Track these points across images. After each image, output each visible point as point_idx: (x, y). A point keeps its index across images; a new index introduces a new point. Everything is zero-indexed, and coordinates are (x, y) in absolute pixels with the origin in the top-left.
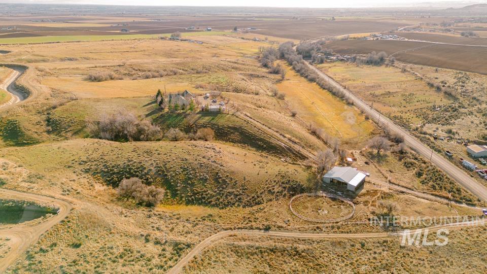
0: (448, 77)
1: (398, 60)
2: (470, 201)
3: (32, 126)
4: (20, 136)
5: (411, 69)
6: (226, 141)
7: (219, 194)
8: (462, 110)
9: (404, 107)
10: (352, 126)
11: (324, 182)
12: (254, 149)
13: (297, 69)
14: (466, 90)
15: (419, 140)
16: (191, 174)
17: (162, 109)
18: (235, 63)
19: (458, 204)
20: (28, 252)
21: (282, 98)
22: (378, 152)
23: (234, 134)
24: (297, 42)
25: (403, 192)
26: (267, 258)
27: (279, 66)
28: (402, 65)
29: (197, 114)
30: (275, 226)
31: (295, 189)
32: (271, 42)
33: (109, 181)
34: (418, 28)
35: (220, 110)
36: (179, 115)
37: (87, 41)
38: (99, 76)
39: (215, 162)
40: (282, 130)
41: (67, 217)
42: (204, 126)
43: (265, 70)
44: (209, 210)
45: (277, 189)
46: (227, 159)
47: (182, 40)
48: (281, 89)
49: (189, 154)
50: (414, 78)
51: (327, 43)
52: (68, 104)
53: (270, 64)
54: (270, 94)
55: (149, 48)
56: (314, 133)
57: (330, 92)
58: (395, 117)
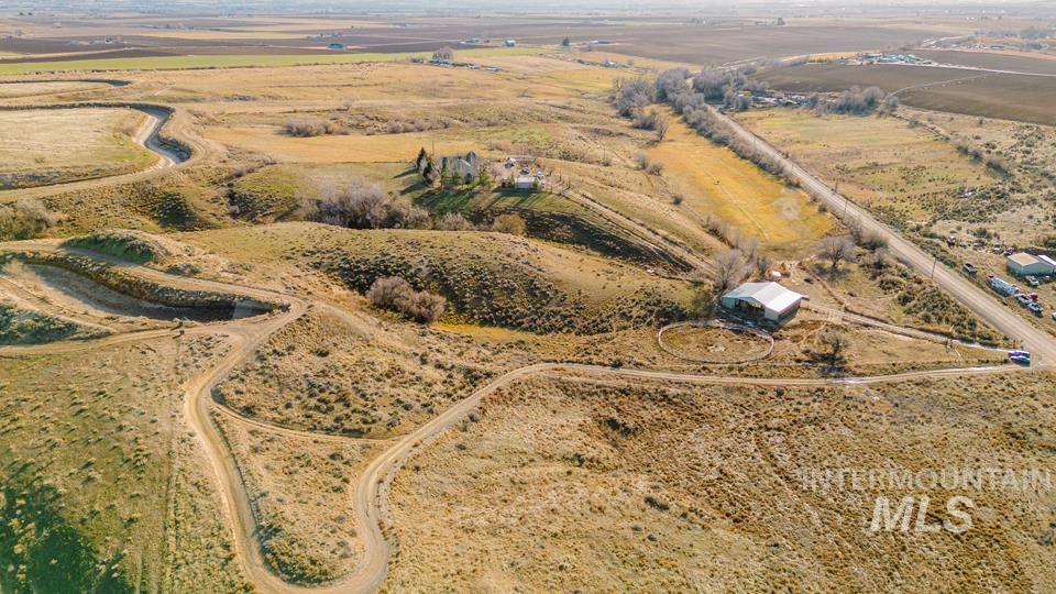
0: (1001, 136)
1: (904, 103)
2: (990, 339)
3: (206, 204)
4: (189, 219)
5: (929, 120)
6: (547, 239)
7: (536, 313)
8: (1017, 196)
9: (901, 190)
10: (790, 223)
11: (724, 307)
12: (598, 254)
13: (692, 120)
14: (1032, 160)
15: (918, 248)
16: (487, 280)
17: (430, 182)
18: (565, 108)
19: (964, 344)
20: (258, 352)
21: (656, 171)
22: (834, 264)
23: (561, 227)
24: (696, 70)
25: (867, 326)
26: (615, 401)
27: (654, 114)
28: (911, 113)
29: (494, 191)
30: (630, 363)
31: (669, 315)
32: (638, 69)
33: (353, 283)
34: (968, 41)
35: (535, 184)
36: (460, 193)
37: (268, 67)
38: (307, 126)
39: (528, 263)
40: (651, 223)
41: (304, 316)
42: (506, 211)
43: (625, 122)
44: (518, 335)
45: (635, 312)
46: (549, 262)
47: (454, 65)
48: (654, 156)
49: (483, 249)
50: (932, 137)
51: (758, 72)
52: (260, 170)
53: (635, 112)
54: (634, 165)
55: (392, 80)
56: (714, 232)
57: (756, 163)
58: (879, 209)
